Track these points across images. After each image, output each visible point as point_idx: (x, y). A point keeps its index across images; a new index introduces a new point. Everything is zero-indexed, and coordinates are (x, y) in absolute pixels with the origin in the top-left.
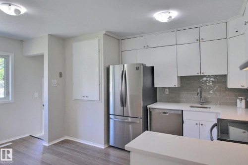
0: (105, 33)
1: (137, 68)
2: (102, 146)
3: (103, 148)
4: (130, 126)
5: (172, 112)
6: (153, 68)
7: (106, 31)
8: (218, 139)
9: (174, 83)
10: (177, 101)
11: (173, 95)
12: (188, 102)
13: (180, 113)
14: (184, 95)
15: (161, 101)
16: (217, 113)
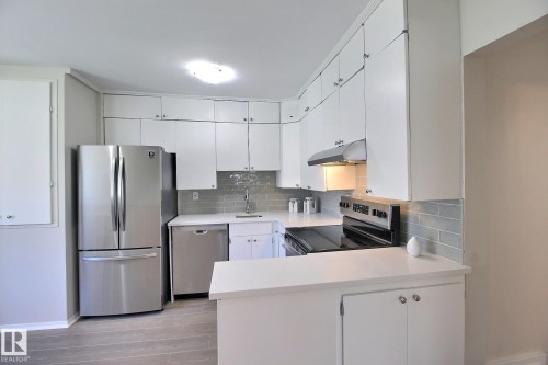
0: (69, 72)
1: (151, 155)
2: (63, 324)
3: (67, 326)
4: (122, 267)
5: (213, 228)
6: (173, 156)
7: (72, 70)
8: (287, 255)
9: (211, 182)
10: (212, 211)
11: (207, 201)
12: (228, 211)
13: (226, 228)
14: (223, 200)
15: (183, 213)
16: (272, 222)
